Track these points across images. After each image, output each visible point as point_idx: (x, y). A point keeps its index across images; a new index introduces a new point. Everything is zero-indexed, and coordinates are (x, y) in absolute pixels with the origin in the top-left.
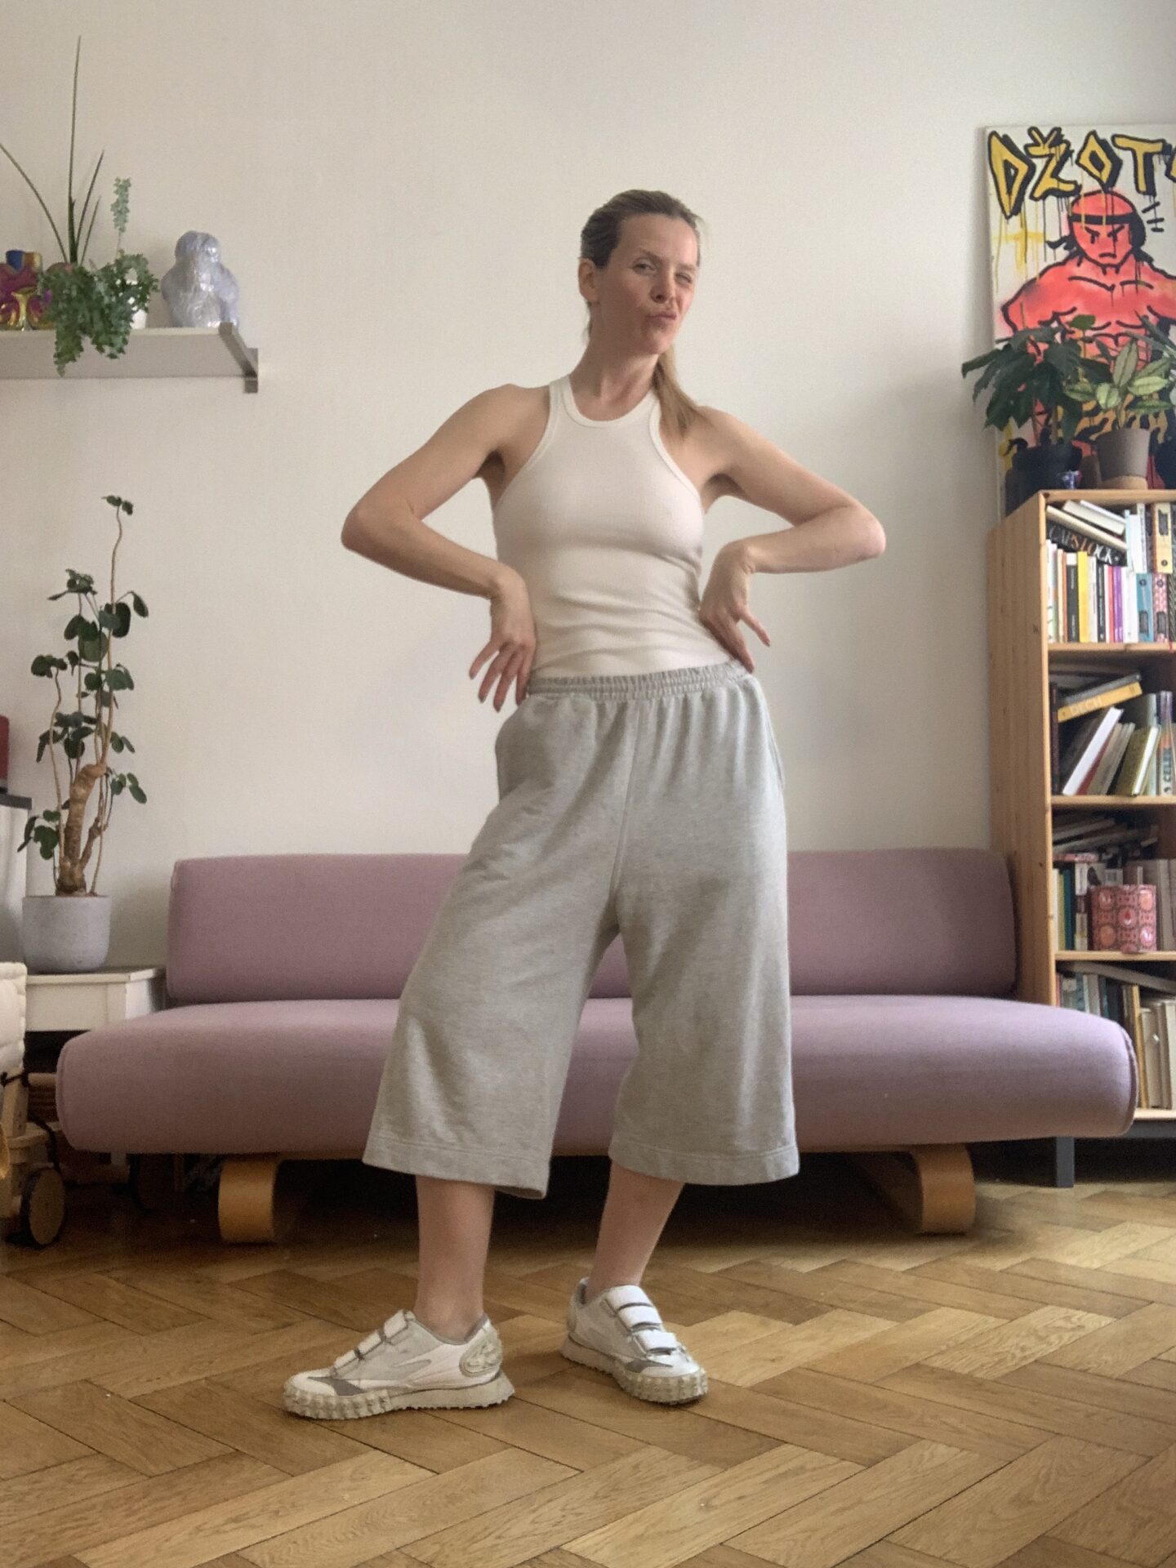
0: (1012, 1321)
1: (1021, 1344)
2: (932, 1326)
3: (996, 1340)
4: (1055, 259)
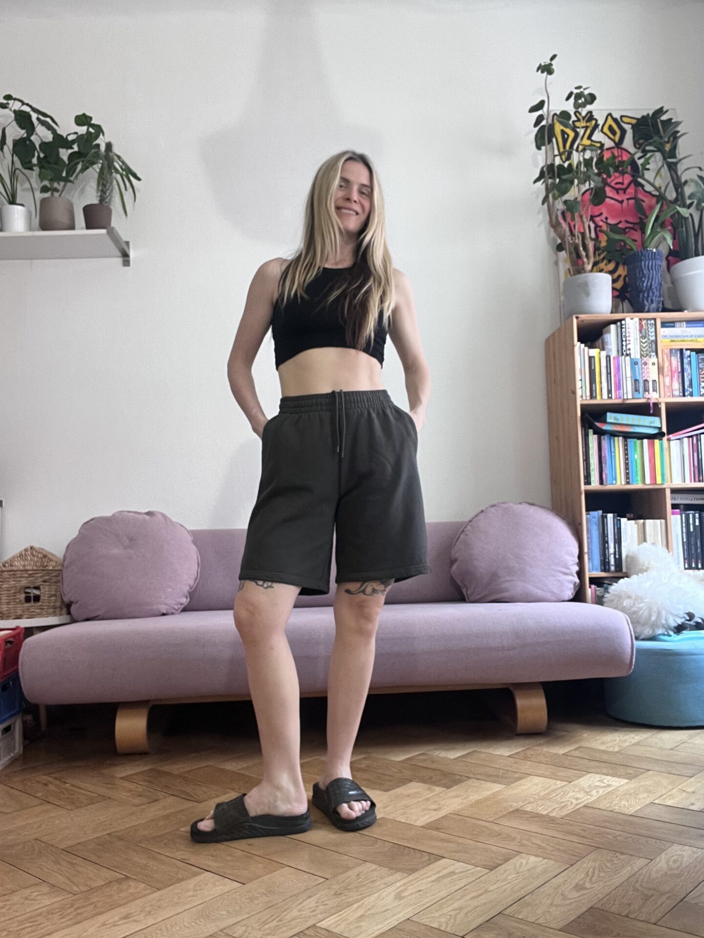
0: (570, 782)
1: (576, 796)
2: (525, 787)
3: (562, 793)
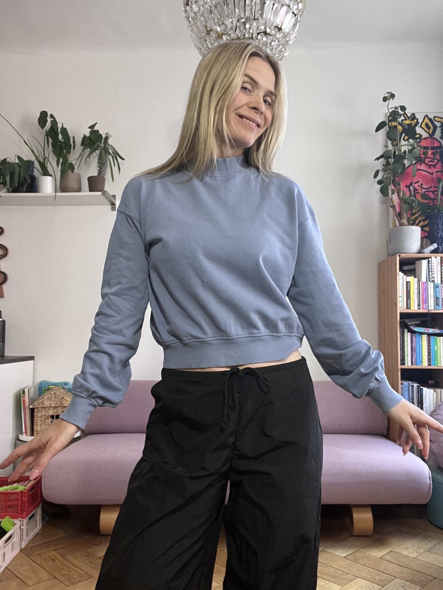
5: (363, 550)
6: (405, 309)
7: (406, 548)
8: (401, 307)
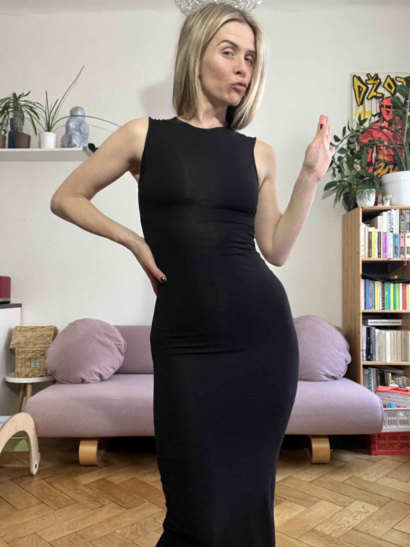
0: (345, 507)
1: (348, 520)
2: (318, 510)
3: (339, 517)
4: (375, 120)
5: (326, 476)
6: (366, 257)
7: (366, 474)
8: (363, 256)
